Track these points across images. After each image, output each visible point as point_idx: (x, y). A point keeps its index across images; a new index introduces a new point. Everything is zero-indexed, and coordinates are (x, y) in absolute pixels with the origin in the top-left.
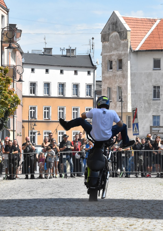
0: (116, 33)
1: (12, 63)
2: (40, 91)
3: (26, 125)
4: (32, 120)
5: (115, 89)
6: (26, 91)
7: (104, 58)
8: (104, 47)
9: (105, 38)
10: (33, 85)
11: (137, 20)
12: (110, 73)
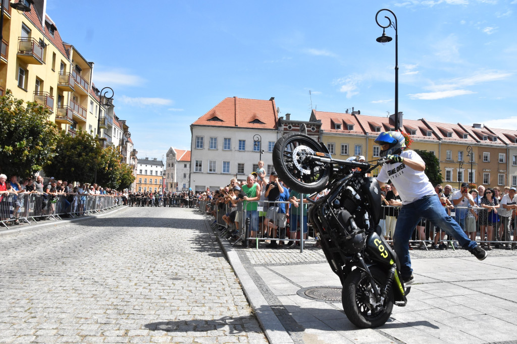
0: (171, 154)
1: (134, 163)
2: (143, 173)
3: (138, 185)
4: (140, 183)
5: (170, 174)
6: (138, 172)
7: (167, 163)
8: (167, 159)
9: (167, 156)
10: (141, 170)
11: (179, 151)
12: (169, 168)
